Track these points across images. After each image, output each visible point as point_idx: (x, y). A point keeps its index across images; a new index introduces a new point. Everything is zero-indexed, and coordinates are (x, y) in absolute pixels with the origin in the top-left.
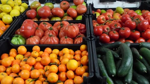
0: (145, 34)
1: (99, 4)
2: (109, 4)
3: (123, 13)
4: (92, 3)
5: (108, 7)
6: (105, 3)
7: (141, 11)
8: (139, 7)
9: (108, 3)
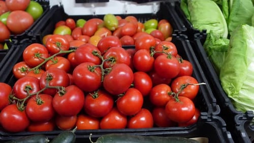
0: (124, 102)
1: (76, 6)
2: (96, 6)
3: (116, 29)
4: (59, 5)
5: (94, 13)
6: (87, 4)
7: (159, 21)
8: (158, 13)
9: (93, 5)
